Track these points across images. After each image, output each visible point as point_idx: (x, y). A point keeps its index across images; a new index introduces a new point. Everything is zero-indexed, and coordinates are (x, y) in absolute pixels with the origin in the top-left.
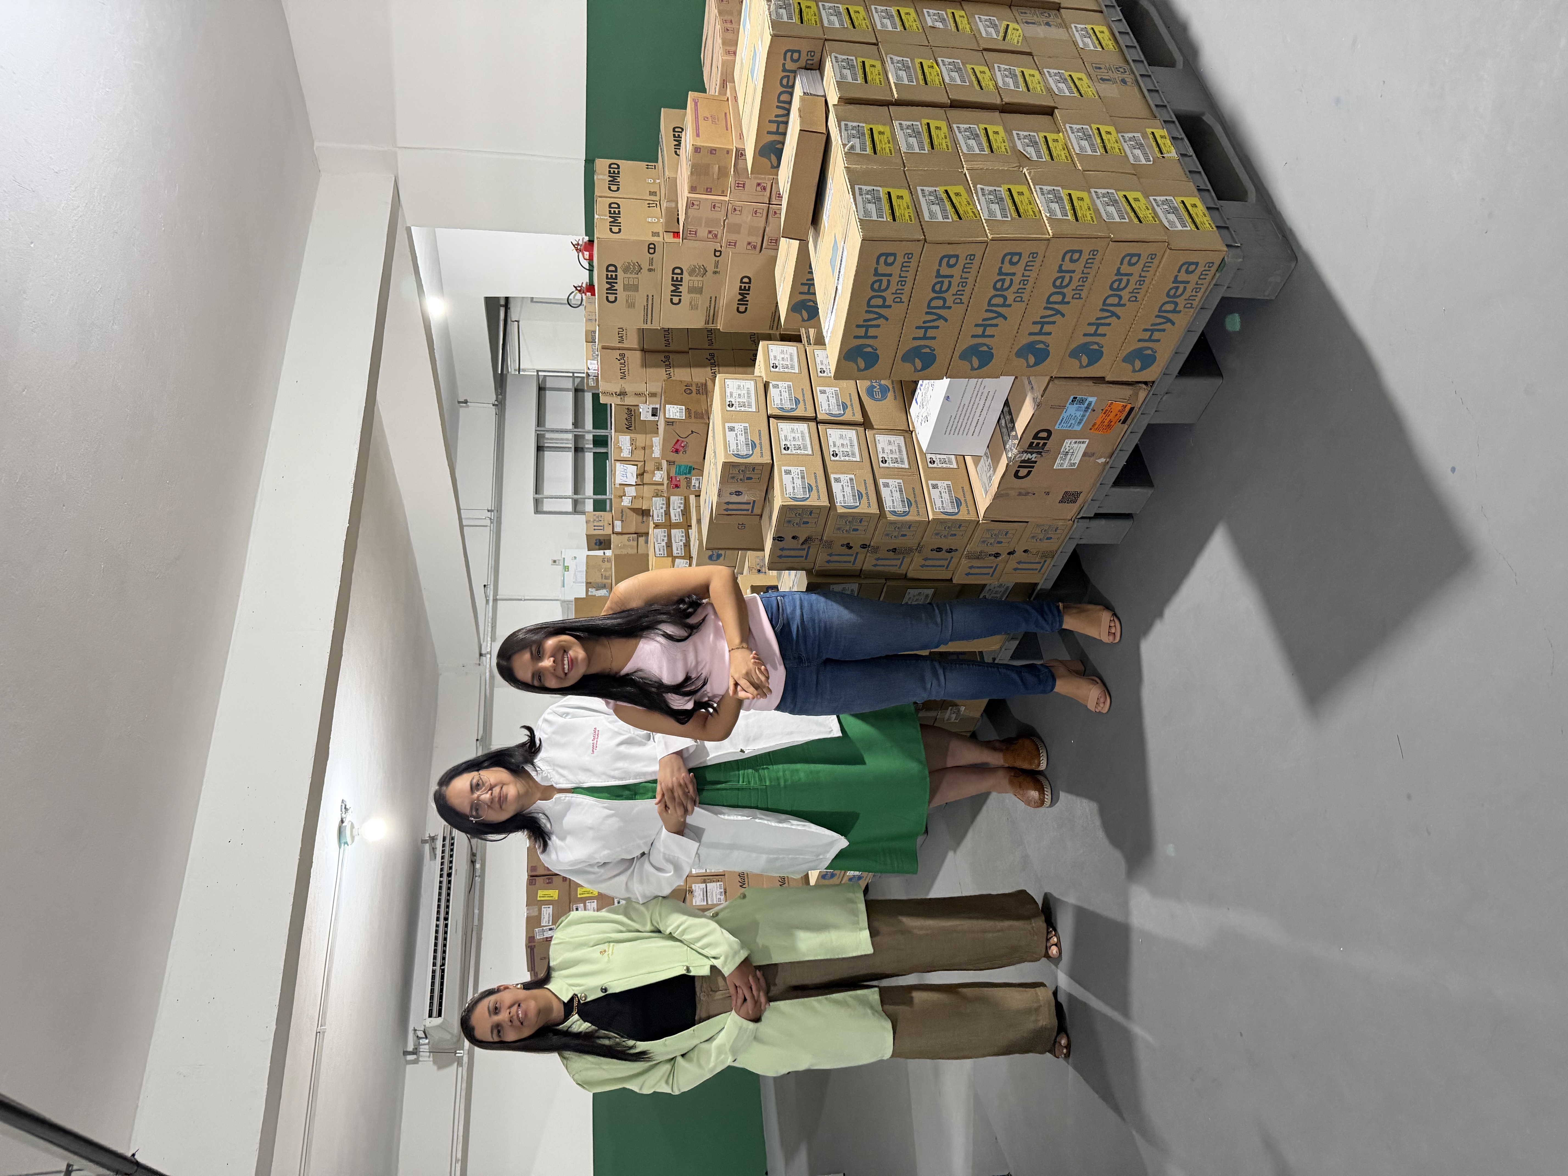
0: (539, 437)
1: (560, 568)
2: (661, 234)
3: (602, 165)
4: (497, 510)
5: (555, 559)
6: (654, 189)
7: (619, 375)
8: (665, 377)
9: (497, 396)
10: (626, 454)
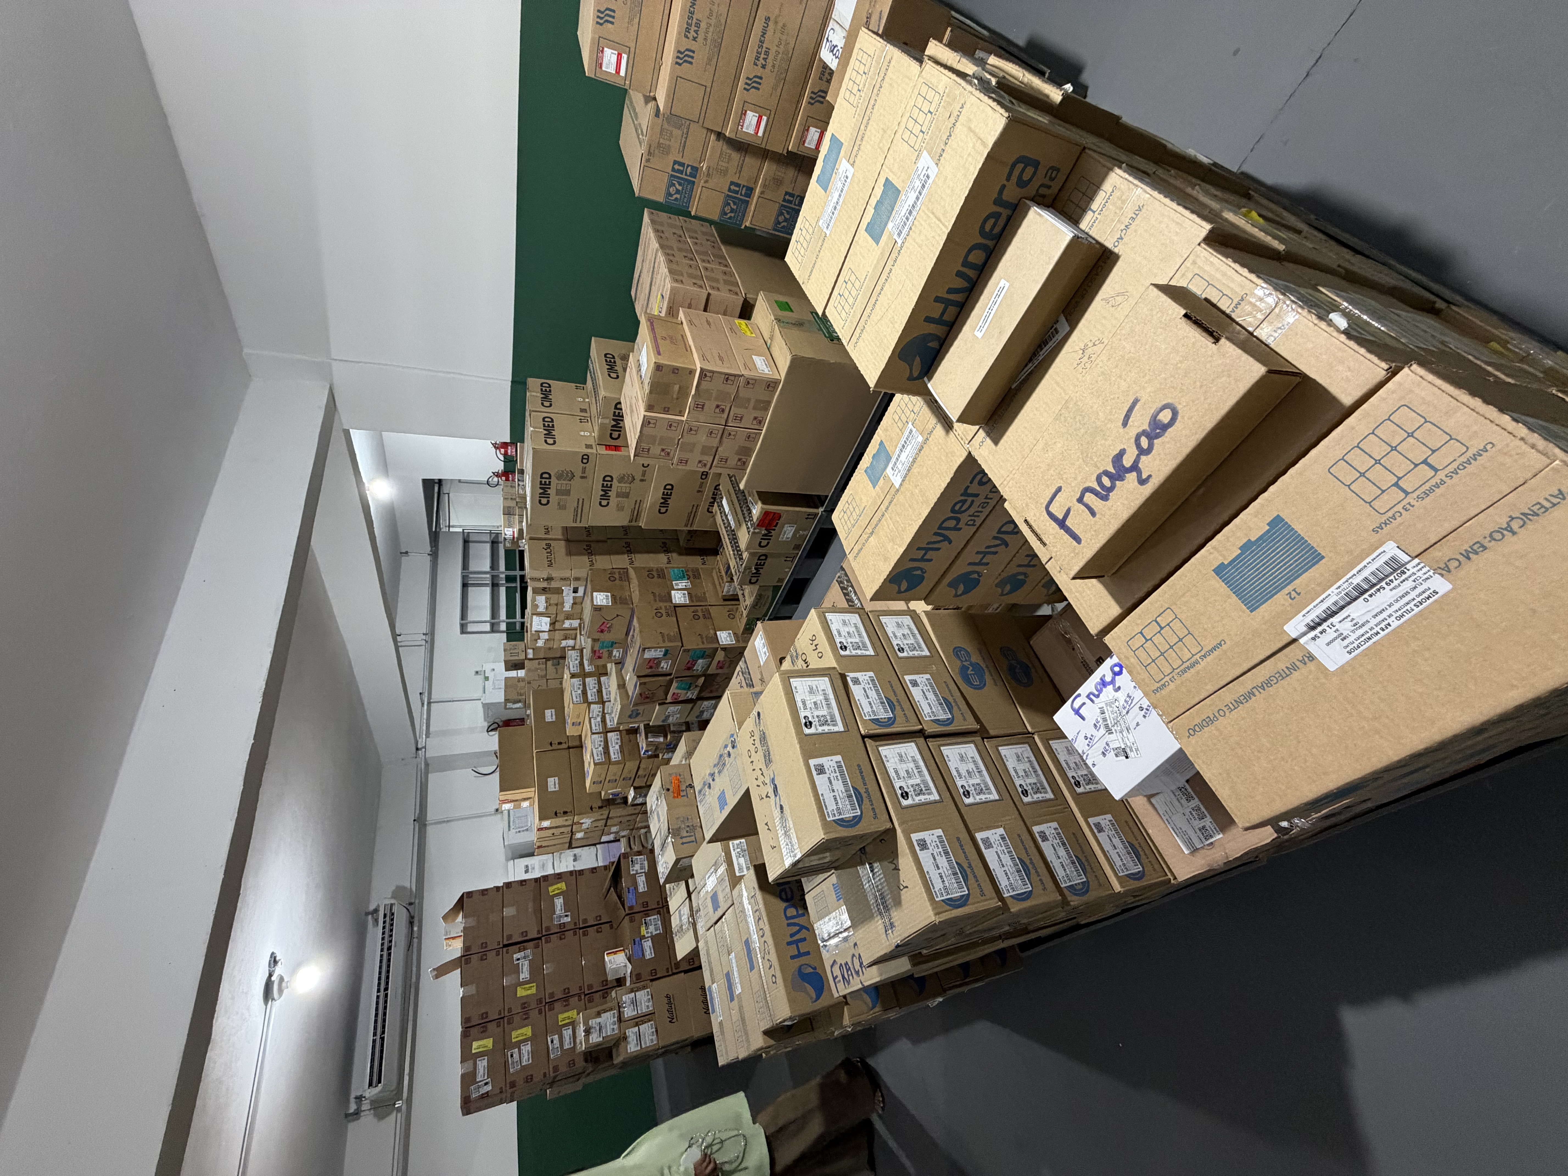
0: (464, 577)
1: (482, 677)
2: (594, 447)
3: (534, 384)
4: (431, 634)
5: (477, 670)
6: (586, 407)
7: (546, 563)
8: (588, 564)
9: (432, 547)
10: (541, 609)
